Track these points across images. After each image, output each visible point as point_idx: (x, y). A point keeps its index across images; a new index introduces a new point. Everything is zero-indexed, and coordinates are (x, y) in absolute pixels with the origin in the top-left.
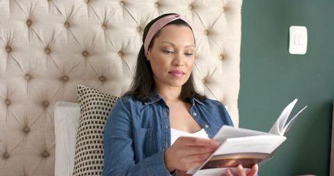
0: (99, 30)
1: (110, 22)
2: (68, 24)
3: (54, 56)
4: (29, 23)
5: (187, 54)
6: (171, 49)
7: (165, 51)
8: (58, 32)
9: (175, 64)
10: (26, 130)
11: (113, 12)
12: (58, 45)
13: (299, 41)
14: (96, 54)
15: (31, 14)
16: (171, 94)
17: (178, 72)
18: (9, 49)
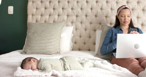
0: (110, 10)
1: (113, 8)
2: (101, 9)
3: (97, 17)
4: (91, 9)
5: (128, 17)
6: (124, 16)
7: (122, 17)
9: (125, 19)
10: (90, 37)
12: (98, 14)
14: (108, 17)
15: (92, 6)
17: (126, 22)
18: (86, 16)
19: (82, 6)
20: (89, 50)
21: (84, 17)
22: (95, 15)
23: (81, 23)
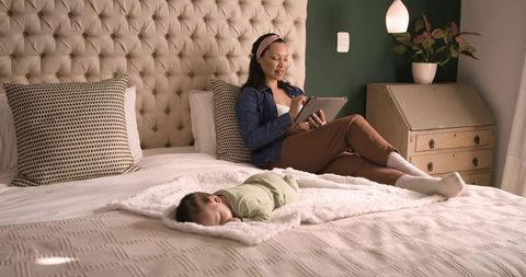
0: (214, 40)
2: (193, 37)
3: (185, 59)
4: (167, 37)
8: (188, 47)
10: (168, 111)
11: (223, 27)
12: (188, 52)
13: (343, 42)
14: (212, 57)
15: (169, 31)
16: (273, 85)
18: (155, 55)
19: (144, 28)
20: (168, 145)
21: (150, 58)
22: (177, 53)
23: (142, 74)
